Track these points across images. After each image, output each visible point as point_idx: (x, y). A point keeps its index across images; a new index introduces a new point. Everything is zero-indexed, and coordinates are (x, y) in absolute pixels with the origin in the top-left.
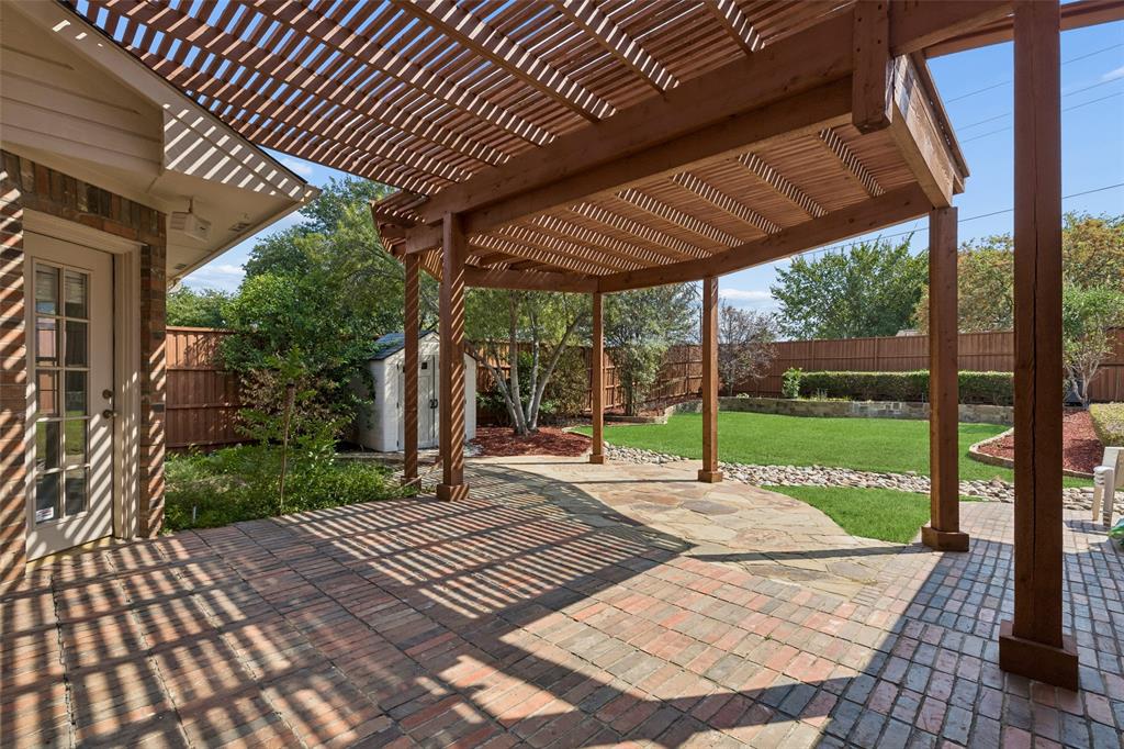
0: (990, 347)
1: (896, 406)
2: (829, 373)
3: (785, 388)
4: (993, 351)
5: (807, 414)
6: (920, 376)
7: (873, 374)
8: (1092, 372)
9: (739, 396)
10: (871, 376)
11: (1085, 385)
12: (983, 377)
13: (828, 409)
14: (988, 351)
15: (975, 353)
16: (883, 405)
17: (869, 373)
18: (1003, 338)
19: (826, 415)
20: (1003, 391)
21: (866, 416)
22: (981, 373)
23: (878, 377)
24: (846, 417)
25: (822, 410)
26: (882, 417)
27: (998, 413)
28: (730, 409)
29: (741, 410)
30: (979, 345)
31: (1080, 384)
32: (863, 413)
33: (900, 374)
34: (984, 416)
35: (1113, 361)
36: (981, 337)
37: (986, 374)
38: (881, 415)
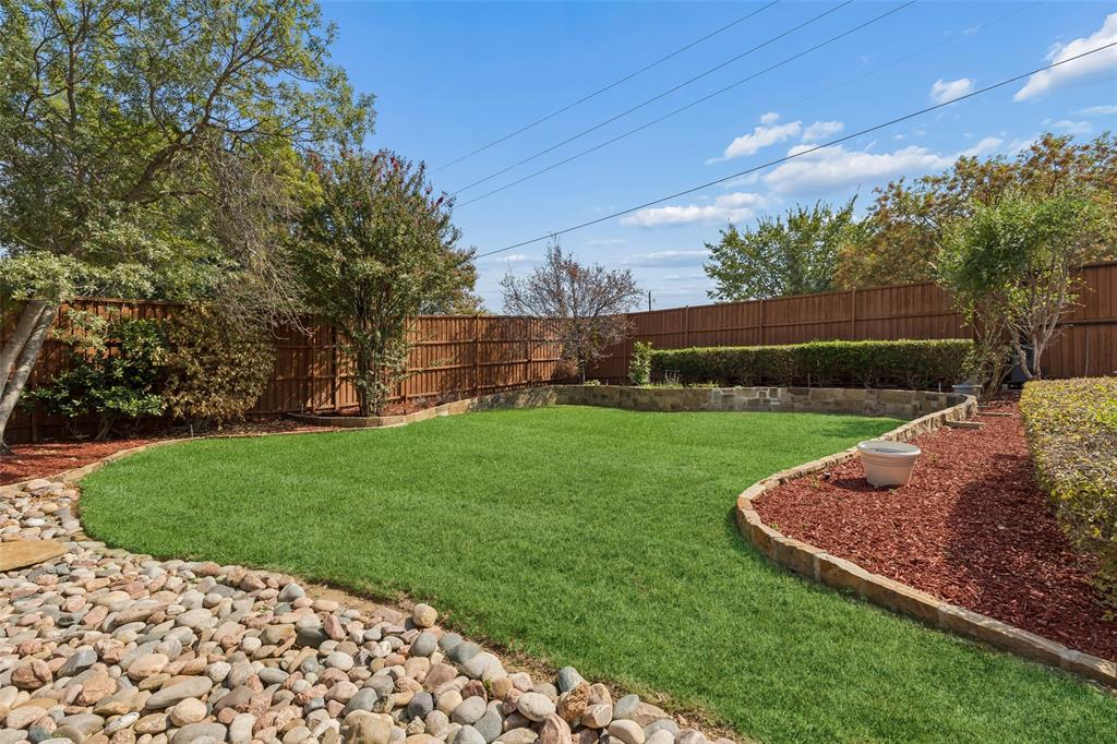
0: (906, 306)
1: (773, 393)
2: (697, 349)
3: (633, 371)
4: (910, 312)
5: (652, 407)
6: (809, 350)
7: (751, 348)
8: (1048, 334)
9: (588, 384)
10: (747, 352)
11: (1037, 353)
12: (892, 348)
13: (677, 400)
14: (903, 312)
15: (886, 315)
16: (756, 393)
17: (745, 348)
18: (923, 292)
19: (675, 408)
20: (920, 368)
21: (731, 409)
22: (889, 343)
23: (757, 353)
24: (702, 410)
25: (669, 400)
26: (753, 410)
27: (908, 402)
28: (571, 402)
29: (585, 403)
30: (891, 305)
31: (1030, 354)
32: (728, 406)
33: (784, 347)
34: (890, 406)
35: (1079, 317)
36: (894, 292)
37: (896, 343)
38: (754, 406)
